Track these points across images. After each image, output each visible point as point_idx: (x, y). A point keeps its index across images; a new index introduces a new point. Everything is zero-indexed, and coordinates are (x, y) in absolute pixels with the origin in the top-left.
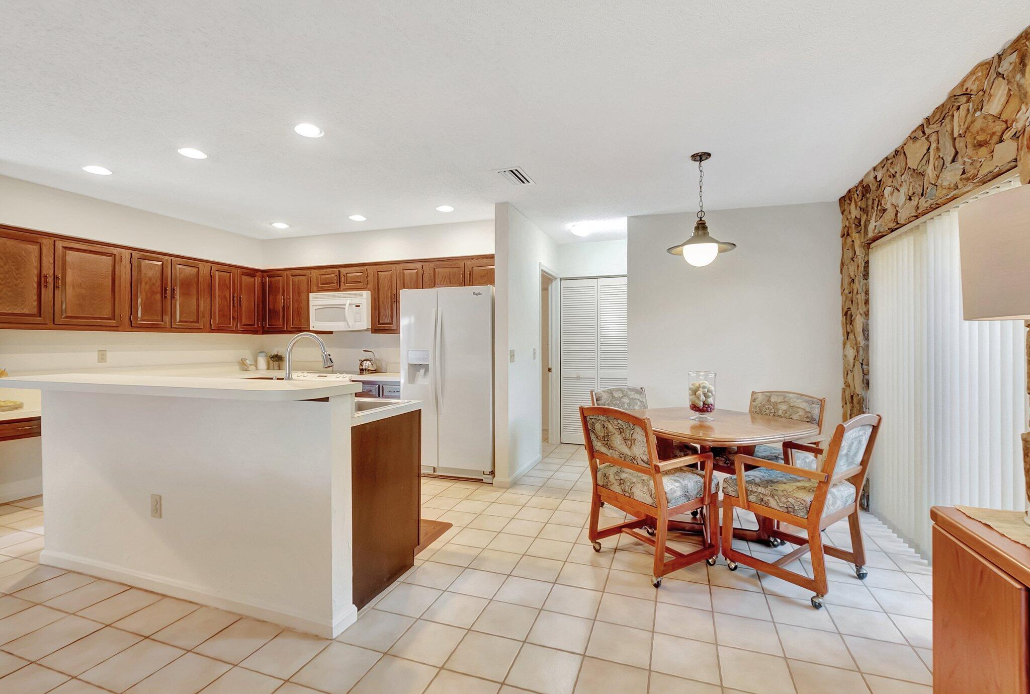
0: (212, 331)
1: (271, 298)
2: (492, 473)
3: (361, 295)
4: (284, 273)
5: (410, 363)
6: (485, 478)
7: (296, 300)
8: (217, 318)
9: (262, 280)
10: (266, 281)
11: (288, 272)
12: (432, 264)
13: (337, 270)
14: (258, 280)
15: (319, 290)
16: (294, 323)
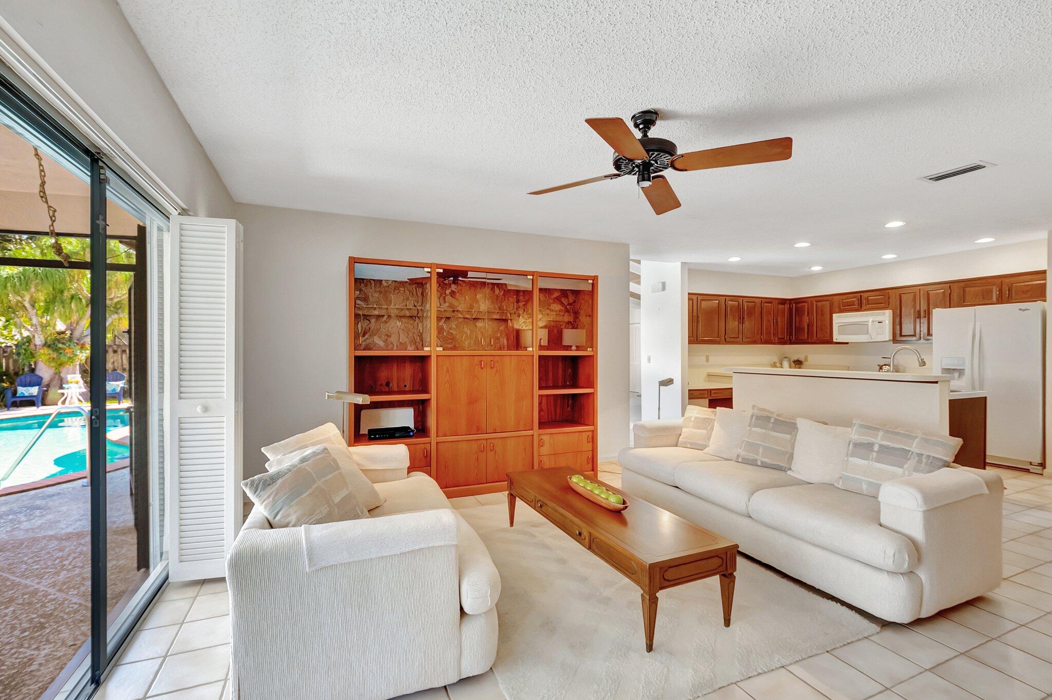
0: (762, 343)
1: (797, 318)
2: (1043, 465)
3: (884, 314)
4: (809, 300)
5: (943, 367)
6: (1032, 468)
7: (820, 319)
8: (765, 334)
9: (790, 306)
10: (793, 306)
11: (812, 299)
12: (962, 284)
13: (859, 294)
14: (787, 306)
15: (841, 311)
16: (818, 336)
